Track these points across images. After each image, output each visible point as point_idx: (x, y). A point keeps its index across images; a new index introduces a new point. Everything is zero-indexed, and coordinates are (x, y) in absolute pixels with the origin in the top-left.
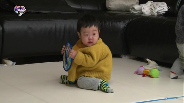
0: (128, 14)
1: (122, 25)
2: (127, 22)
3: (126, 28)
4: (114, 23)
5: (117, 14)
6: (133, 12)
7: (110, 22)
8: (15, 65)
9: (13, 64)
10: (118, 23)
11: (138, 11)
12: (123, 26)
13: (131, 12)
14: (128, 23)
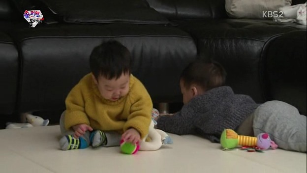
0: (270, 24)
1: (256, 47)
2: (267, 40)
3: (266, 53)
4: (242, 43)
5: (247, 24)
6: (279, 20)
7: (233, 40)
8: (48, 125)
9: (44, 123)
10: (249, 43)
11: (289, 18)
12: (260, 48)
13: (276, 21)
14: (268, 42)
